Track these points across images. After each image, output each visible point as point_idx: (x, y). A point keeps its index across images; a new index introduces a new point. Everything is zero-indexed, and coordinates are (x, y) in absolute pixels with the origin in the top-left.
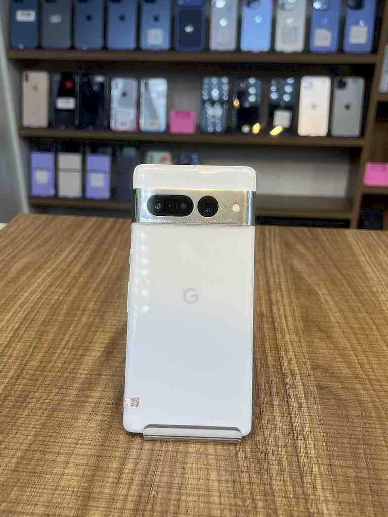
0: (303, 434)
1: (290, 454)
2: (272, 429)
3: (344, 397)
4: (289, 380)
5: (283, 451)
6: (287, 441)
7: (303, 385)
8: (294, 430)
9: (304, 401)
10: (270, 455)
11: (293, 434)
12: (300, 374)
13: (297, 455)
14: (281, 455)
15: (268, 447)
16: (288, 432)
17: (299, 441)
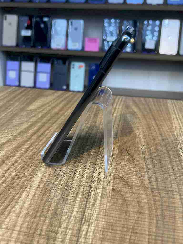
0: (89, 221)
1: (74, 235)
2: (68, 216)
3: (129, 199)
4: (94, 185)
5: (69, 232)
6: (76, 225)
7: (103, 189)
8: (84, 218)
9: (99, 199)
10: (59, 235)
11: (82, 221)
12: (104, 181)
13: (79, 236)
14: (67, 235)
15: (60, 229)
16: (79, 219)
17: (84, 227)
